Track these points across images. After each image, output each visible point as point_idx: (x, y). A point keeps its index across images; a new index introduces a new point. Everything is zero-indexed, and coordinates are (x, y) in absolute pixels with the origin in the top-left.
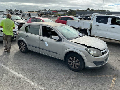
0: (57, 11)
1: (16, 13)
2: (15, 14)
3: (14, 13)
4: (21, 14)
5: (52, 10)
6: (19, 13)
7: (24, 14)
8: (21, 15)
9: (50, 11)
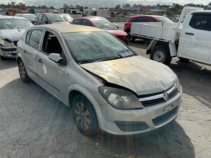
0: (149, 7)
1: (73, 11)
2: (71, 12)
3: (69, 11)
4: (81, 12)
5: (140, 6)
6: (78, 11)
7: (87, 13)
8: (80, 14)
9: (137, 7)
